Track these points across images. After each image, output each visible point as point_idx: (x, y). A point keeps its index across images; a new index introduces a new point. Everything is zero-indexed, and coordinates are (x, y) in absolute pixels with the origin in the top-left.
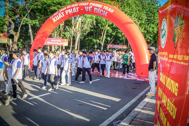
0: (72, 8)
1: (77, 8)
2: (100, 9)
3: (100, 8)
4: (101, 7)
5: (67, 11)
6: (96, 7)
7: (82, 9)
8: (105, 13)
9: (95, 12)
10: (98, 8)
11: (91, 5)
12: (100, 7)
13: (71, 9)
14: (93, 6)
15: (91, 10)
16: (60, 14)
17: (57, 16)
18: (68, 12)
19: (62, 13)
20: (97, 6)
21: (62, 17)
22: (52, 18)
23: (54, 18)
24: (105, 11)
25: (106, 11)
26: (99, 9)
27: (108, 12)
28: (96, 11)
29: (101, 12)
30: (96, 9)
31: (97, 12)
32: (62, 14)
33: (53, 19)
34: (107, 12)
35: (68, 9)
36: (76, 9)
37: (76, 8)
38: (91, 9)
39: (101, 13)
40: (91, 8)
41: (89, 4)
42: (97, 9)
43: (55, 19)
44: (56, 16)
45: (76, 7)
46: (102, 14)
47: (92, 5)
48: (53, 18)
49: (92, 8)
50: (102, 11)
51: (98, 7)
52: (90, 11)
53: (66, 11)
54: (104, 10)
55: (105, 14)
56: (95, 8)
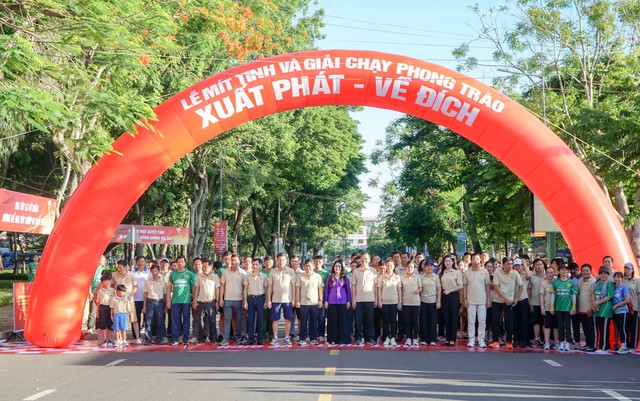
0: (312, 75)
1: (337, 79)
2: (447, 95)
3: (444, 91)
4: (451, 87)
5: (282, 86)
6: (428, 84)
7: (362, 86)
8: (470, 110)
9: (419, 101)
10: (438, 89)
11: (404, 73)
12: (445, 86)
13: (305, 80)
14: (416, 76)
15: (400, 94)
16: (240, 94)
17: (227, 100)
18: (286, 88)
19: (257, 91)
20: (432, 82)
21: (250, 105)
22: (197, 107)
23: (208, 107)
24: (467, 106)
25: (473, 104)
26: (442, 95)
27: (482, 107)
28: (425, 101)
29: (452, 107)
30: (428, 93)
31: (428, 105)
32: (251, 96)
33: (199, 112)
34: (476, 111)
35: (288, 76)
36: (330, 83)
37: (331, 77)
38: (404, 91)
39: (449, 111)
40: (402, 86)
41: (393, 68)
42: (431, 91)
43: (214, 112)
44: (220, 98)
45: (328, 72)
46: (453, 113)
47: (410, 74)
48: (202, 106)
49: (407, 84)
50: (453, 103)
51: (439, 83)
52: (395, 95)
53: (276, 85)
54: (463, 99)
55: (468, 114)
56: (424, 89)
